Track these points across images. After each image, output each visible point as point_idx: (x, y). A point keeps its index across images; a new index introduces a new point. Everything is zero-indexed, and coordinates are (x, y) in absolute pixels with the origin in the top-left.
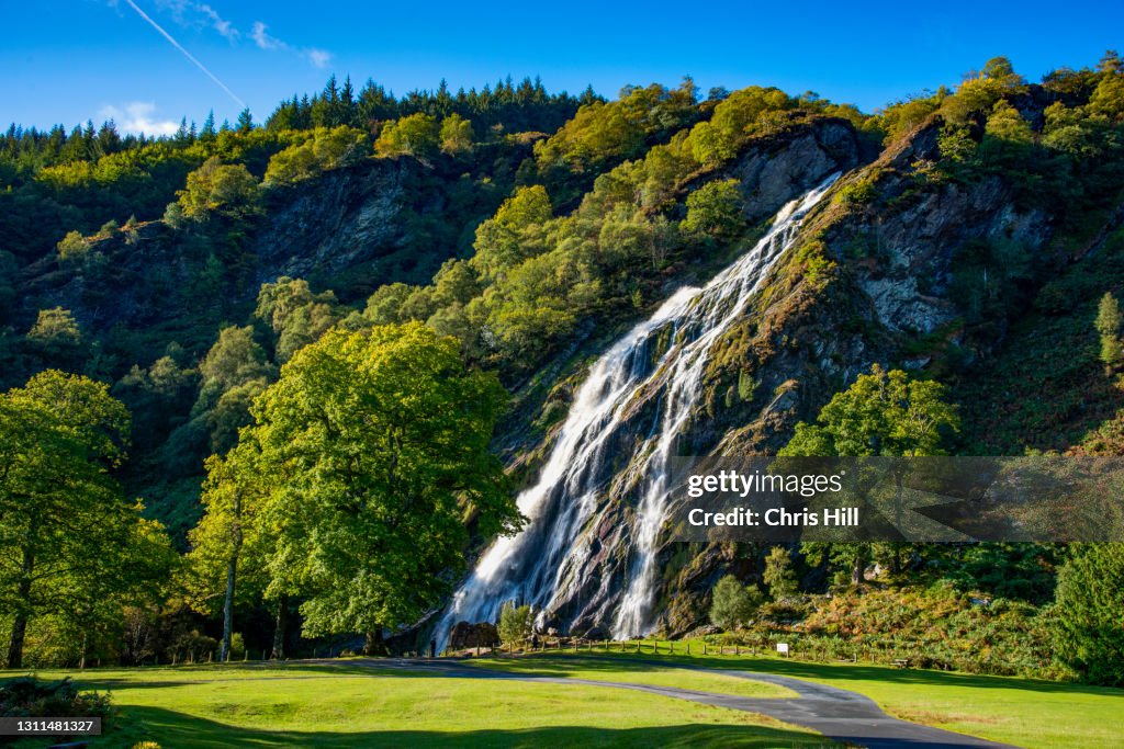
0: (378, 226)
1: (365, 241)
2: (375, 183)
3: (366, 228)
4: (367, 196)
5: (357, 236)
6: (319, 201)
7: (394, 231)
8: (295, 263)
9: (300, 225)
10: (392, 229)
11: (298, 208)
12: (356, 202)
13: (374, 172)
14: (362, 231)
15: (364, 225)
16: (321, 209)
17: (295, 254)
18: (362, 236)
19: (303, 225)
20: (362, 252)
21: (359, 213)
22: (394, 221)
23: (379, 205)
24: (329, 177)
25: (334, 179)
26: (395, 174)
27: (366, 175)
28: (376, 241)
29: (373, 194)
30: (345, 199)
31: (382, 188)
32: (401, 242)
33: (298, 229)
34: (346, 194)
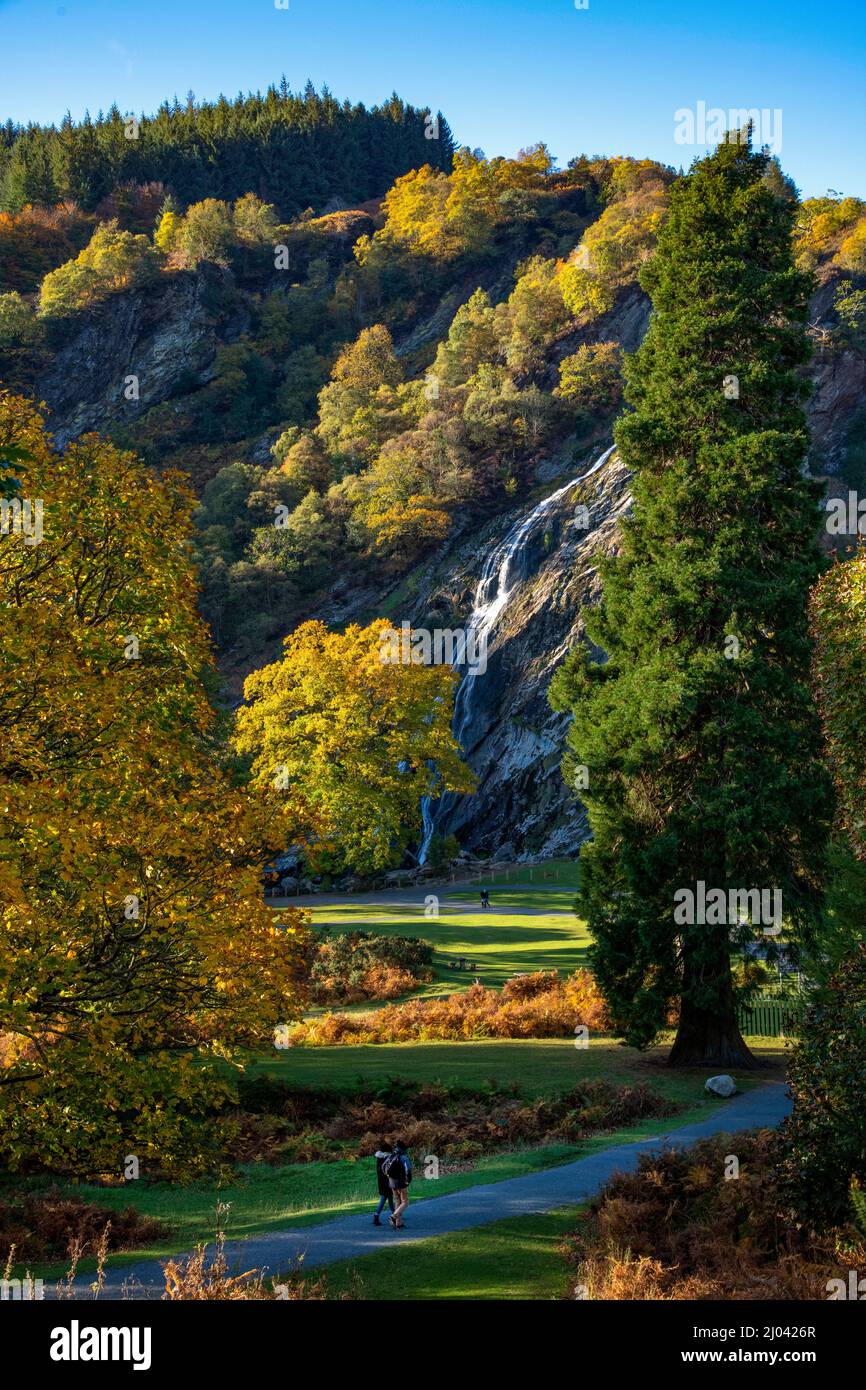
0: (176, 357)
1: (163, 378)
2: (171, 305)
3: (162, 362)
4: (160, 320)
5: (153, 372)
6: (107, 332)
7: (195, 363)
8: (84, 411)
9: (88, 364)
10: (193, 362)
11: (83, 342)
12: (148, 329)
13: (170, 292)
14: (158, 365)
15: (159, 358)
16: (111, 343)
17: (83, 399)
18: (159, 372)
19: (91, 365)
20: (160, 392)
21: (153, 343)
22: (195, 352)
23: (176, 331)
24: (117, 302)
25: (123, 303)
26: (191, 289)
27: (161, 297)
28: (176, 376)
29: (168, 318)
30: (136, 327)
31: (179, 309)
32: (206, 375)
33: (86, 369)
34: (138, 320)
